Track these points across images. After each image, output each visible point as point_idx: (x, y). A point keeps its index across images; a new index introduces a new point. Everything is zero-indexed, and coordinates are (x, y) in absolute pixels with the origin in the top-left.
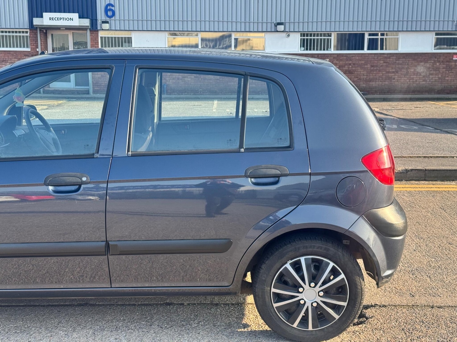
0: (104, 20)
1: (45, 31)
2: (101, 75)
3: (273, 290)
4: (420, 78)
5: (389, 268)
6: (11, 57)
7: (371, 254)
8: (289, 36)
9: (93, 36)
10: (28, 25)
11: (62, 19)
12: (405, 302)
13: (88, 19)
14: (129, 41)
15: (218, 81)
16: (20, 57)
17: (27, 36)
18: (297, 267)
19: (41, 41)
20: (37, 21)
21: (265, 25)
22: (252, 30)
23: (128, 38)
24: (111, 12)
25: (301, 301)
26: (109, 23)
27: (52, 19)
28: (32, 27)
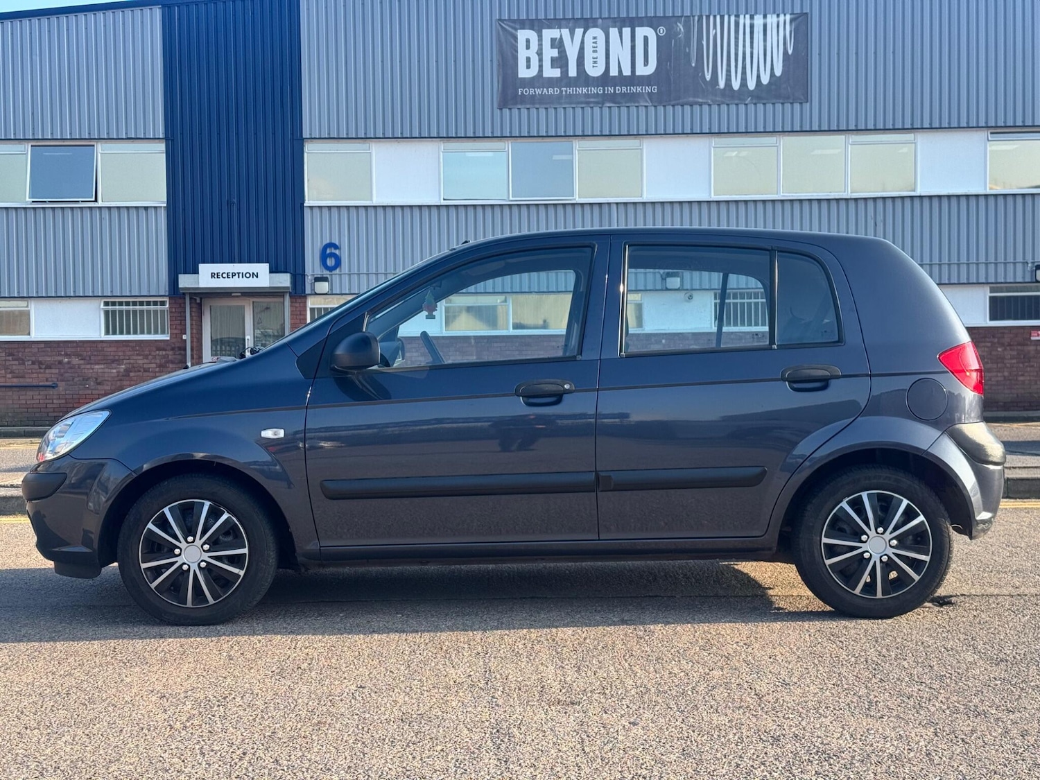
0: (319, 276)
1: (198, 301)
3: (825, 540)
5: (986, 509)
6: (128, 353)
7: (961, 486)
8: (691, 297)
9: (296, 307)
10: (167, 289)
11: (237, 275)
12: (1005, 592)
13: (288, 275)
16: (148, 353)
17: (162, 312)
18: (858, 505)
19: (191, 320)
20: (185, 281)
21: (641, 277)
24: (333, 260)
25: (864, 555)
26: (329, 280)
27: (216, 276)
28: (175, 292)
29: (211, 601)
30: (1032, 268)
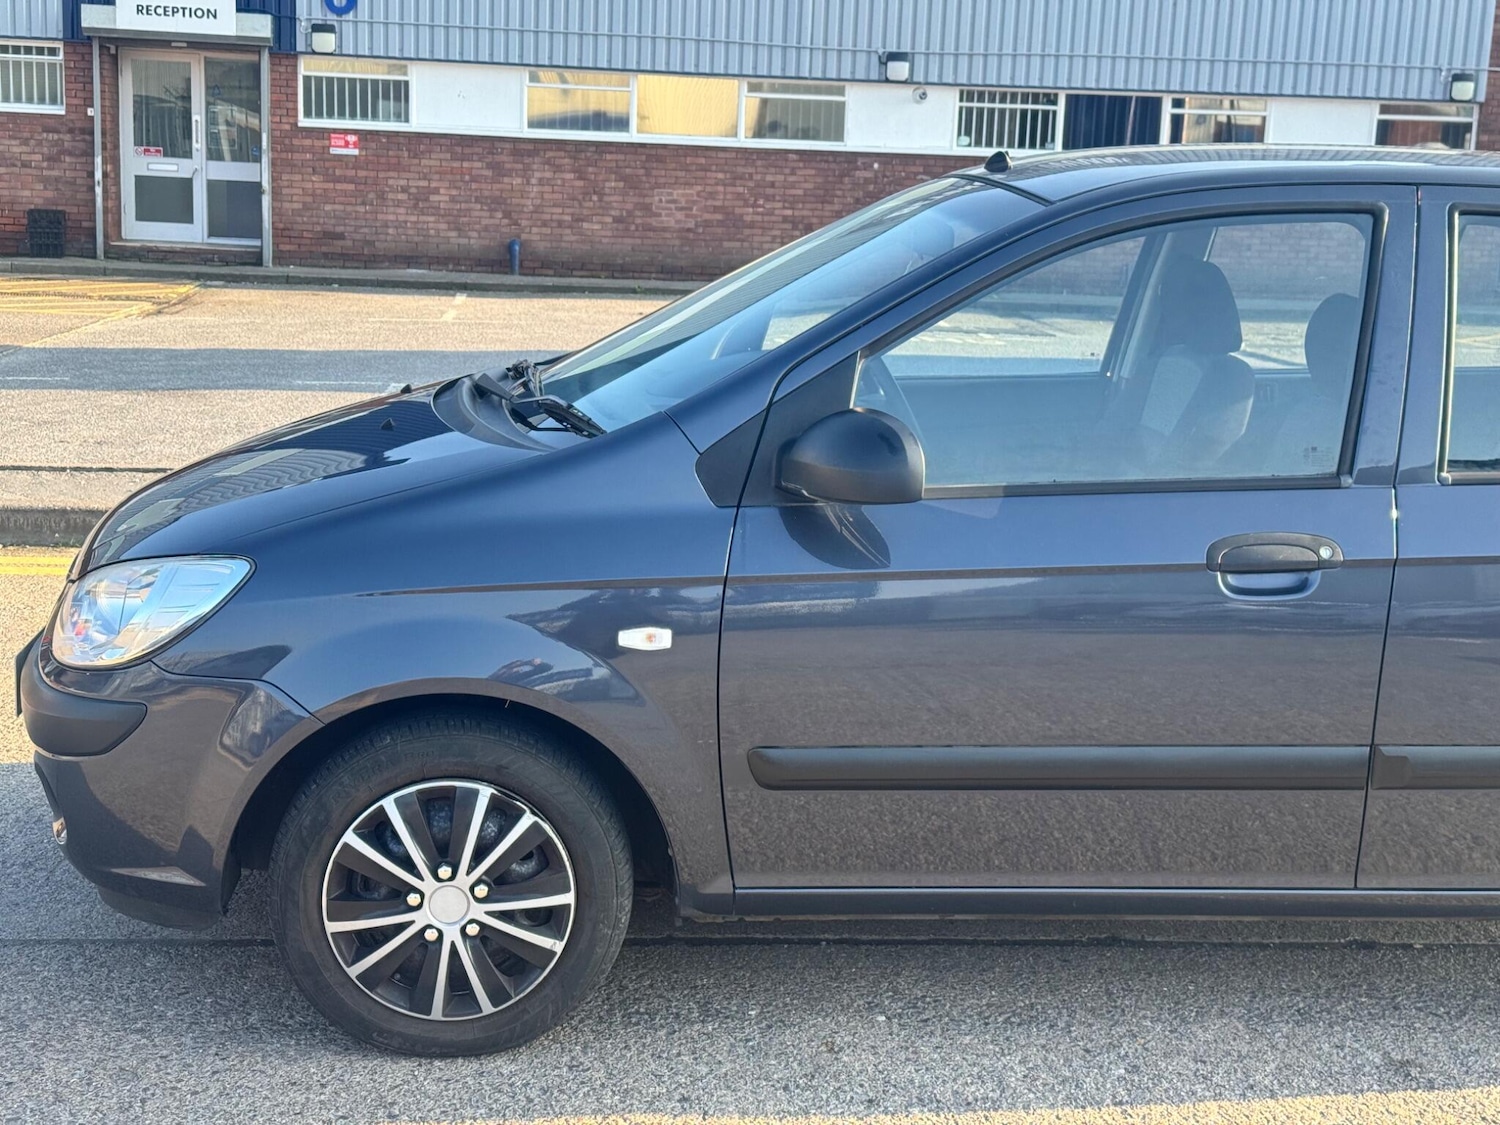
0: (320, 22)
1: (113, 51)
2: (304, 203)
4: (1328, 247)
8: (923, 96)
9: (280, 73)
10: (61, 27)
11: (181, 11)
13: (268, 17)
14: (400, 92)
15: (691, 235)
16: (28, 135)
17: (52, 66)
19: (102, 83)
20: (92, 16)
21: (847, 58)
22: (807, 75)
23: (397, 83)
26: (337, 30)
27: (144, 11)
28: (75, 35)
29: (487, 1007)
30: (1446, 77)
